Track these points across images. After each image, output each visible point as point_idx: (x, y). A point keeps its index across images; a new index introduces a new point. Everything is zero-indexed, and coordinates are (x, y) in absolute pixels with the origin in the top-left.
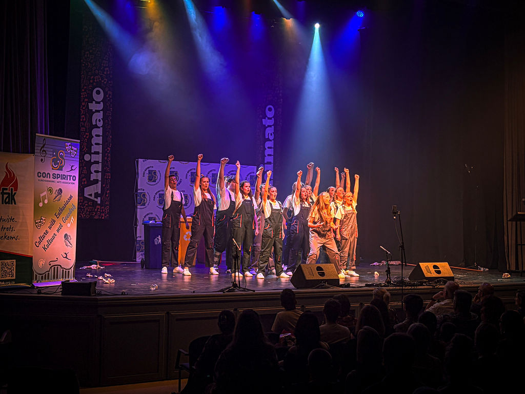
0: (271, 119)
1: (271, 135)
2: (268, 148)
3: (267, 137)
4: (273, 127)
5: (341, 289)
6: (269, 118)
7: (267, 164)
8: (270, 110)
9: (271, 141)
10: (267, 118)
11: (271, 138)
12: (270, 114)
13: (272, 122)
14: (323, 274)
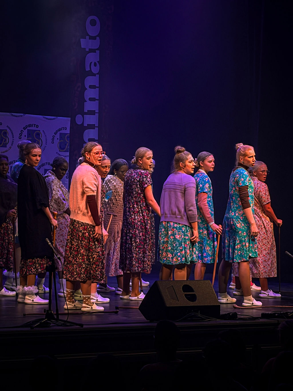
0: (94, 38)
1: (95, 65)
2: (91, 87)
3: (88, 69)
4: (98, 52)
5: (223, 322)
6: (91, 38)
7: (86, 114)
8: (93, 23)
9: (94, 75)
10: (88, 37)
11: (95, 70)
12: (93, 31)
13: (95, 44)
14: (193, 298)
